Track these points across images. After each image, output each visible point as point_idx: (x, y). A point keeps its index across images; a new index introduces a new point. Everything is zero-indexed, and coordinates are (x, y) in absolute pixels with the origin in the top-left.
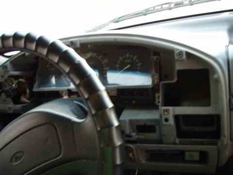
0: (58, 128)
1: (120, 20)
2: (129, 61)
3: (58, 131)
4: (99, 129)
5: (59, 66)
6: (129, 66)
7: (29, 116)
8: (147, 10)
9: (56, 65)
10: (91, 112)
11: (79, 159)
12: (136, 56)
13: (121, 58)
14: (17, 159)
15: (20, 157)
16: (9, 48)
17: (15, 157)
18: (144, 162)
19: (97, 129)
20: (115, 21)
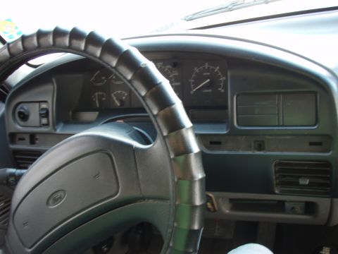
0: (114, 158)
1: (195, 17)
2: (208, 74)
3: (115, 161)
4: (172, 157)
5: (118, 71)
6: (208, 80)
7: (73, 142)
8: (234, 4)
9: (113, 70)
10: (162, 134)
11: (143, 199)
12: (218, 68)
13: (197, 70)
14: (56, 201)
15: (61, 198)
16: (48, 47)
17: (53, 198)
18: (227, 211)
19: (169, 156)
20: (187, 18)
